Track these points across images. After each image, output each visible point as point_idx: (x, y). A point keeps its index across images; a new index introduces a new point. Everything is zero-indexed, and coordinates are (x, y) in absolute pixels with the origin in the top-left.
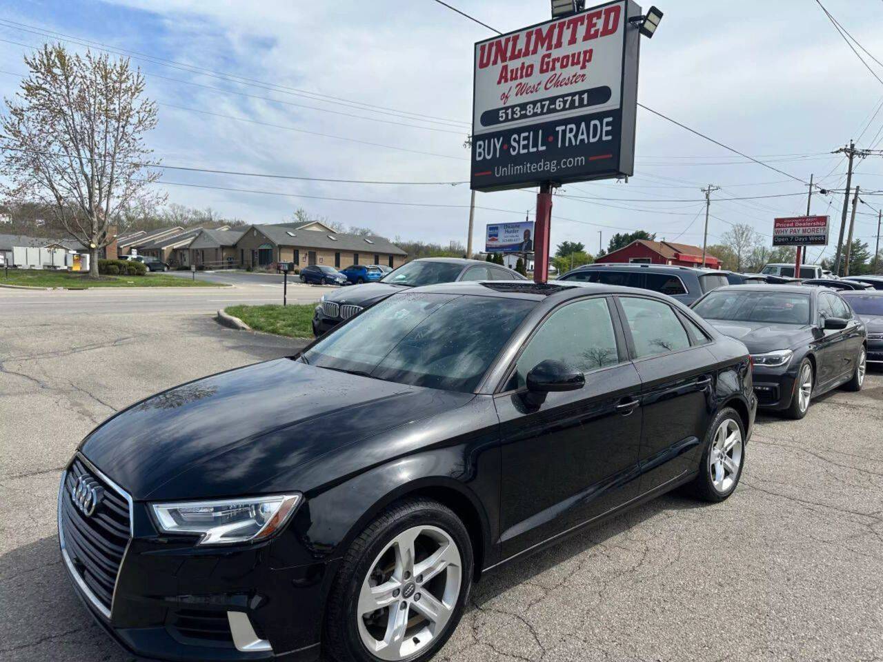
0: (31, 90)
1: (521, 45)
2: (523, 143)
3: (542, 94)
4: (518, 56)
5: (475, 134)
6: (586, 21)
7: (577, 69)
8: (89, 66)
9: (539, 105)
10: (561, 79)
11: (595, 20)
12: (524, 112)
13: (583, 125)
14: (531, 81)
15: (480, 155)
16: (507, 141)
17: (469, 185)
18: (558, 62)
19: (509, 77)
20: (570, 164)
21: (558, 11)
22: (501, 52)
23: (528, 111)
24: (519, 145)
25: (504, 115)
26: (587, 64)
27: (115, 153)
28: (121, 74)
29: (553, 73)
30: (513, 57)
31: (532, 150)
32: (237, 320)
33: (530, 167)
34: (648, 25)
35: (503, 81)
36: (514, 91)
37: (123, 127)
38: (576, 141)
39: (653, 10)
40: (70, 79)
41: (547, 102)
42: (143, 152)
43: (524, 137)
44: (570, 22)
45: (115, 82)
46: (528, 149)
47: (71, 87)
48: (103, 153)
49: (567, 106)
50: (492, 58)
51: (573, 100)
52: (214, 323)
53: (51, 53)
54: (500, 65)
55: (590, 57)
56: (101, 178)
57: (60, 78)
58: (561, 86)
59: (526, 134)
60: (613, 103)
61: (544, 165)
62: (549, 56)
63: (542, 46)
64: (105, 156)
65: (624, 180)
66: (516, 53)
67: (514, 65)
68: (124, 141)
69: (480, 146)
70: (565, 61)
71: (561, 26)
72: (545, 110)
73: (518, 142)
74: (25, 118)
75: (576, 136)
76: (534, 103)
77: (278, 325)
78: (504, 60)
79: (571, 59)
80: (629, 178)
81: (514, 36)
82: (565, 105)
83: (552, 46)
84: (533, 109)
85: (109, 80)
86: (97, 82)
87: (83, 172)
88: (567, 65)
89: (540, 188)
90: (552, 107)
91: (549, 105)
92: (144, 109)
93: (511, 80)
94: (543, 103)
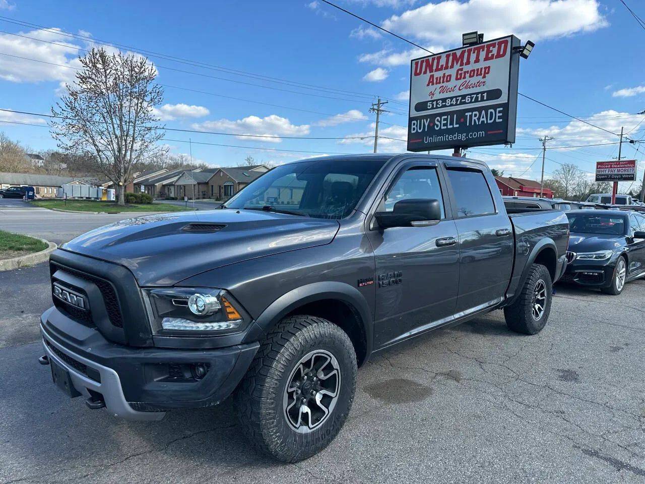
0: (83, 79)
1: (443, 62)
2: (443, 122)
3: (457, 93)
4: (441, 69)
5: (411, 117)
6: (486, 49)
7: (480, 78)
8: (120, 61)
9: (454, 99)
10: (469, 84)
11: (491, 48)
12: (445, 103)
13: (483, 112)
14: (450, 85)
15: (414, 130)
16: (432, 121)
17: (406, 147)
18: (468, 73)
19: (435, 82)
20: (475, 136)
21: (466, 42)
23: (447, 104)
24: (441, 126)
25: (431, 105)
26: (486, 75)
27: (135, 120)
28: (141, 68)
29: (464, 80)
30: (437, 70)
31: (449, 127)
33: (448, 137)
34: (525, 52)
35: (431, 84)
36: (438, 90)
37: (141, 103)
38: (479, 122)
39: (529, 43)
40: (108, 72)
41: (460, 98)
42: (153, 120)
43: (444, 119)
44: (475, 49)
45: (137, 74)
46: (447, 126)
47: (108, 77)
48: (128, 121)
49: (473, 101)
50: (423, 70)
51: (477, 97)
53: (97, 54)
54: (429, 74)
55: (489, 70)
56: (126, 138)
57: (101, 71)
58: (469, 88)
59: (446, 117)
60: (503, 99)
61: (458, 136)
62: (462, 70)
63: (457, 64)
64: (129, 123)
65: (509, 146)
66: (440, 67)
67: (439, 74)
68: (142, 112)
69: (414, 124)
70: (472, 73)
71: (469, 51)
72: (458, 103)
73: (440, 122)
74: (78, 98)
75: (479, 119)
76: (451, 98)
78: (431, 71)
79: (476, 72)
80: (513, 145)
81: (437, 57)
82: (471, 100)
83: (463, 63)
84: (451, 102)
85: (133, 72)
86: (125, 73)
87: (115, 134)
88: (473, 76)
89: (453, 149)
90: (463, 101)
91: (461, 100)
92: (154, 91)
93: (436, 84)
94: (457, 98)
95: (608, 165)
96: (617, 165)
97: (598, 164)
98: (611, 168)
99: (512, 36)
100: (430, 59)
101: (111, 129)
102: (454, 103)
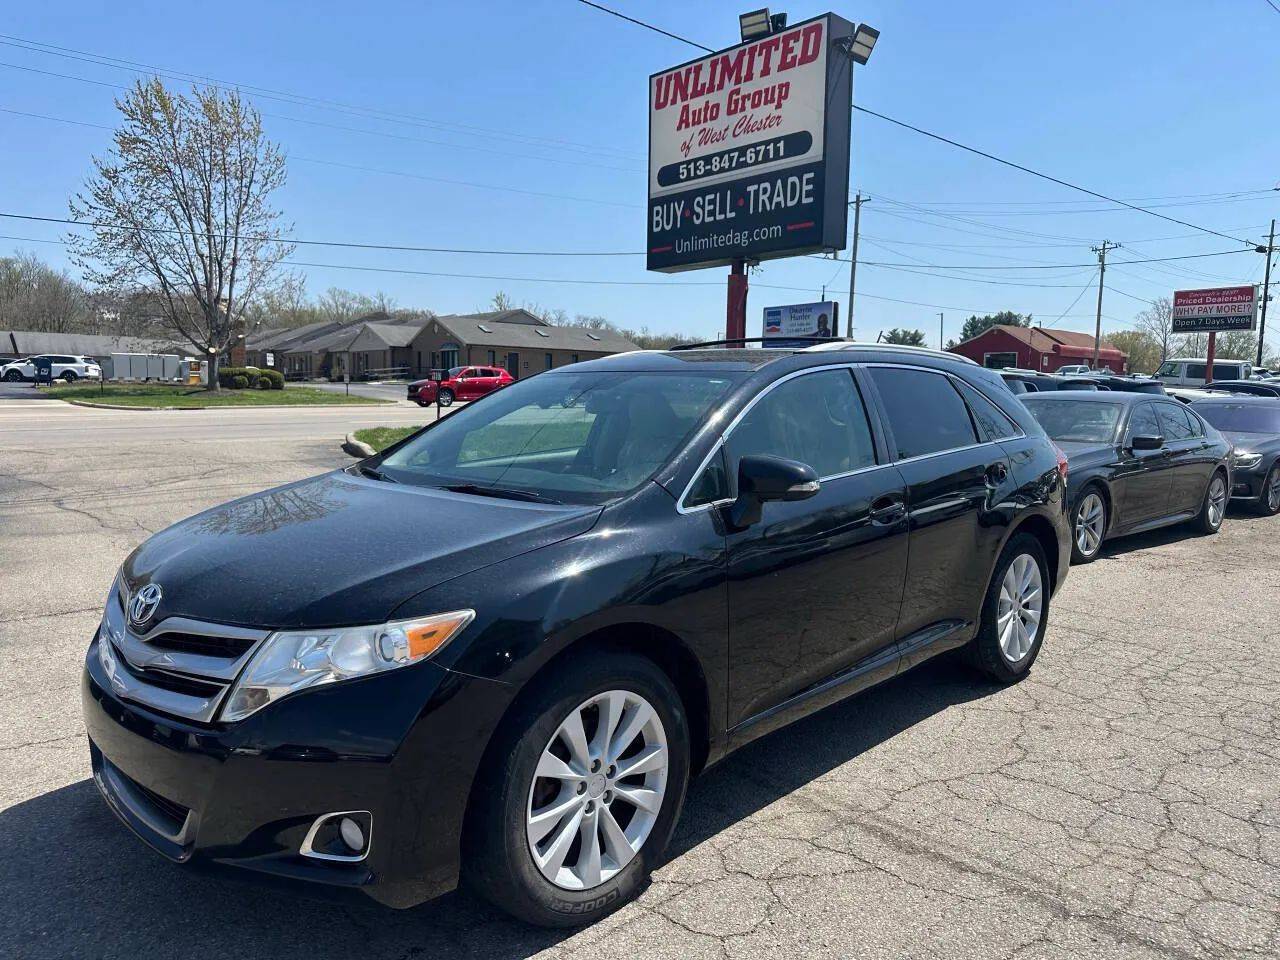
0: (128, 143)
1: (704, 78)
2: (709, 208)
3: (731, 143)
4: (701, 93)
5: (652, 197)
6: (781, 45)
7: (771, 109)
9: (726, 157)
10: (752, 123)
11: (792, 44)
12: (709, 167)
13: (779, 183)
14: (716, 126)
15: (657, 225)
16: (689, 207)
17: (645, 265)
18: (749, 99)
19: (690, 120)
20: (764, 236)
21: (749, 31)
22: (681, 87)
23: (713, 166)
24: (704, 210)
25: (685, 171)
26: (782, 101)
27: (238, 223)
29: (743, 114)
30: (696, 94)
31: (720, 217)
32: (366, 446)
33: (717, 240)
34: (856, 48)
35: (684, 125)
36: (696, 139)
37: (247, 187)
38: (771, 204)
39: (864, 28)
40: (176, 126)
41: (736, 154)
43: (709, 201)
44: (762, 46)
46: (715, 216)
47: (177, 137)
48: (223, 223)
49: (760, 159)
50: (671, 97)
51: (766, 151)
52: (341, 451)
53: (147, 91)
54: (680, 104)
55: (787, 91)
56: (221, 258)
57: (163, 124)
58: (752, 131)
59: (712, 196)
60: (815, 153)
61: (734, 237)
62: (737, 92)
63: (730, 79)
64: (225, 228)
65: (831, 256)
66: (699, 89)
67: (696, 104)
69: (658, 213)
70: (757, 99)
71: (752, 51)
72: (734, 165)
73: (703, 208)
74: (121, 180)
75: (771, 199)
76: (721, 155)
78: (684, 98)
79: (763, 95)
80: (839, 252)
81: (695, 67)
82: (757, 157)
83: (741, 78)
84: (720, 162)
87: (197, 251)
88: (758, 105)
89: (731, 267)
90: (742, 159)
91: (739, 157)
93: (693, 125)
94: (732, 155)
95: (1198, 298)
96: (1217, 297)
97: (1179, 295)
98: (1204, 303)
99: (829, 15)
101: (189, 240)
102: (727, 165)
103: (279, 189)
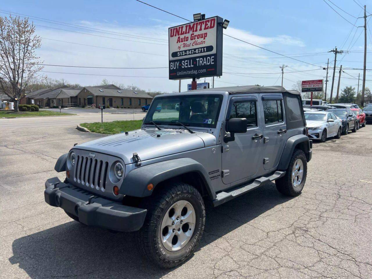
1: (184, 30)
2: (186, 64)
3: (191, 47)
4: (183, 34)
5: (170, 60)
6: (205, 23)
7: (202, 39)
8: (11, 21)
9: (190, 51)
10: (197, 42)
11: (207, 23)
12: (186, 53)
13: (205, 58)
14: (188, 43)
15: (172, 68)
16: (180, 63)
17: (169, 78)
18: (196, 36)
20: (201, 72)
21: (195, 19)
22: (178, 32)
24: (185, 66)
25: (179, 54)
26: (205, 38)
27: (24, 59)
28: (25, 25)
29: (195, 40)
30: (182, 34)
31: (189, 66)
32: (86, 129)
33: (189, 72)
34: (224, 25)
35: (179, 42)
36: (182, 46)
37: (27, 47)
38: (203, 64)
39: (226, 20)
40: (3, 27)
41: (193, 50)
42: (35, 58)
44: (200, 23)
45: (23, 28)
47: (3, 31)
48: (19, 58)
49: (200, 52)
50: (175, 34)
51: (202, 49)
52: (77, 130)
54: (177, 36)
55: (207, 35)
56: (18, 70)
58: (199, 44)
59: (187, 61)
60: (214, 51)
61: (193, 72)
62: (193, 34)
63: (191, 31)
64: (19, 60)
65: (219, 77)
66: (183, 32)
67: (182, 37)
68: (28, 53)
69: (172, 64)
70: (199, 36)
71: (197, 24)
72: (193, 53)
73: (184, 64)
75: (203, 62)
76: (189, 50)
77: (101, 130)
78: (179, 35)
79: (200, 36)
80: (221, 76)
81: (181, 27)
83: (194, 31)
85: (20, 27)
86: (15, 28)
87: (10, 67)
88: (199, 38)
89: (192, 79)
90: (195, 52)
92: (35, 40)
93: (181, 42)
94: (192, 50)
95: (308, 83)
96: (313, 82)
97: (303, 82)
98: (310, 84)
99: (217, 17)
100: (178, 28)
101: (7, 64)
102: (191, 53)
103: (38, 49)
